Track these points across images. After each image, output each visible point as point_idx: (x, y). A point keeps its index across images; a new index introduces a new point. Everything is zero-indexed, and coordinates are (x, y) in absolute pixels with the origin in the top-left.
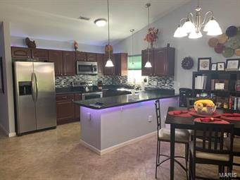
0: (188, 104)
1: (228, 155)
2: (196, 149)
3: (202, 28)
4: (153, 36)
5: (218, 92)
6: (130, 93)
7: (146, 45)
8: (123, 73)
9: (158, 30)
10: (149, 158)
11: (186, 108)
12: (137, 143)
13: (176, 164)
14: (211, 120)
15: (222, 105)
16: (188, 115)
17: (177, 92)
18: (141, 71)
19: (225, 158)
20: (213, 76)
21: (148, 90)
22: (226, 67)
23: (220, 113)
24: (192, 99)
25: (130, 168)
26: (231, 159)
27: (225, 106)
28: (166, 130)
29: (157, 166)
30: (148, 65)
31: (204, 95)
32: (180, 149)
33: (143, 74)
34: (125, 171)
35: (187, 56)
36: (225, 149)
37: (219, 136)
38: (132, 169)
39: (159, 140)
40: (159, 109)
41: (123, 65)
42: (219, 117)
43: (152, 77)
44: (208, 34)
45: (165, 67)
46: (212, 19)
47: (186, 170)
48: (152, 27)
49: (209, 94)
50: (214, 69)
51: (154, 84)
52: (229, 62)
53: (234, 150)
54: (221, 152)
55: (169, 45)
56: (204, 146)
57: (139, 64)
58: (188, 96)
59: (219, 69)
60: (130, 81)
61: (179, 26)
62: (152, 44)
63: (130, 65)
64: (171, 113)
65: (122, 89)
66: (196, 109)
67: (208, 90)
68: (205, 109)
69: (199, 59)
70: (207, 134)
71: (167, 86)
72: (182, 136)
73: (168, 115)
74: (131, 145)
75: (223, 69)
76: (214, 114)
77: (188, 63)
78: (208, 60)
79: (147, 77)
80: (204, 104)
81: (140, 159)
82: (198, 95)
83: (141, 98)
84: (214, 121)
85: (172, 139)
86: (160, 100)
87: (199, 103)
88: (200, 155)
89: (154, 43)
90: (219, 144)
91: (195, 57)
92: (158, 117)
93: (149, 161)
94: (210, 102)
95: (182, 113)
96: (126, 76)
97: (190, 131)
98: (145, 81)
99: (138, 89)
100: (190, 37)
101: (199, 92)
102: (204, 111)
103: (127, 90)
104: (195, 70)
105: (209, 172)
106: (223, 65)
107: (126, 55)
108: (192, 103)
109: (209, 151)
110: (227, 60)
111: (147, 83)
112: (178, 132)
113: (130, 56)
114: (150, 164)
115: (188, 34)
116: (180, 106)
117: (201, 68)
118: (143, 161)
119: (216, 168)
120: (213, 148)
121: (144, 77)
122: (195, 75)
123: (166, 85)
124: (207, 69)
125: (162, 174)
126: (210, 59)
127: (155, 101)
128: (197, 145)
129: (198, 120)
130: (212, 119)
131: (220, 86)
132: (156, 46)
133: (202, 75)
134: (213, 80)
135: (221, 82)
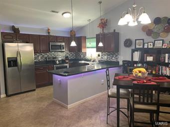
0: (129, 71)
1: (156, 106)
2: (134, 102)
3: (138, 19)
4: (104, 24)
5: (149, 63)
6: (88, 64)
7: (99, 31)
8: (83, 51)
9: (107, 20)
10: (103, 110)
11: (127, 74)
12: (94, 99)
13: (121, 113)
14: (144, 82)
15: (152, 72)
16: (129, 79)
17: (121, 63)
18: (95, 49)
19: (154, 108)
20: (145, 52)
21: (101, 62)
22: (154, 45)
23: (150, 77)
24: (131, 68)
25: (89, 117)
26: (158, 108)
27: (154, 72)
28: (114, 90)
29: (108, 115)
30: (101, 44)
31: (140, 65)
32: (124, 103)
33: (97, 51)
34: (85, 119)
35: (128, 38)
36: (154, 101)
37: (150, 92)
38: (91, 117)
39: (109, 96)
40: (108, 75)
41: (83, 45)
42: (150, 80)
43: (104, 53)
44: (141, 23)
45: (113, 46)
46: (144, 12)
47: (128, 117)
48: (102, 18)
49: (143, 64)
50: (146, 47)
51: (105, 58)
52: (156, 42)
53: (160, 102)
54: (152, 104)
55: (115, 30)
56: (140, 100)
57: (94, 44)
58: (129, 66)
59: (149, 47)
60: (88, 56)
61: (122, 17)
62: (103, 30)
63: (88, 44)
64: (117, 78)
65: (83, 62)
66: (134, 75)
67: (142, 61)
68: (140, 74)
69: (136, 40)
70: (142, 92)
71: (114, 59)
72: (124, 94)
73: (115, 79)
74: (89, 101)
75: (152, 47)
76: (146, 78)
77: (128, 43)
78: (142, 41)
79: (100, 53)
80: (139, 71)
81: (96, 111)
82: (135, 65)
83: (96, 68)
84: (146, 82)
85: (118, 96)
86: (109, 69)
87: (136, 70)
88: (137, 106)
89: (105, 29)
90: (150, 99)
91: (133, 39)
92: (108, 81)
93: (102, 112)
94: (143, 70)
95: (124, 78)
96: (85, 53)
97: (130, 90)
98: (99, 55)
99: (94, 61)
100: (129, 25)
101: (136, 63)
102: (140, 76)
103: (86, 62)
104: (134, 48)
105: (143, 118)
106: (152, 44)
107: (85, 38)
108: (131, 70)
109: (143, 103)
110: (155, 41)
111: (100, 58)
112: (122, 91)
113: (88, 38)
114: (103, 114)
115: (128, 23)
116: (123, 73)
117: (137, 47)
118: (98, 112)
119: (148, 115)
120: (146, 101)
121: (98, 53)
122: (133, 51)
123: (113, 58)
124: (141, 47)
125: (111, 121)
126: (143, 40)
127: (105, 70)
128: (135, 100)
129: (135, 82)
130: (145, 81)
131: (150, 59)
132: (106, 31)
133: (137, 51)
134: (145, 55)
135: (151, 56)
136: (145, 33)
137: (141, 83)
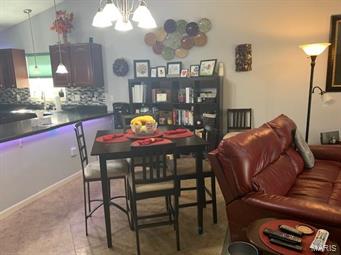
0: (124, 123)
1: (172, 182)
2: (136, 182)
3: (131, 16)
4: (65, 24)
5: (160, 106)
6: (34, 116)
7: (54, 38)
8: (20, 84)
9: (72, 15)
10: (76, 209)
11: (122, 130)
12: (56, 191)
13: (112, 208)
14: (151, 142)
15: (166, 121)
16: (124, 139)
17: (110, 109)
18: (51, 80)
19: (169, 185)
20: (154, 85)
21: (66, 109)
22: (167, 73)
23: (163, 131)
24: (128, 117)
25: (45, 232)
26: (177, 185)
27: (169, 122)
28: (94, 165)
29: (87, 218)
30: (62, 69)
31: (145, 110)
32: (117, 187)
33: (56, 84)
34: (35, 239)
35: (120, 57)
36: (169, 174)
37: (161, 159)
38: (48, 233)
39: (86, 180)
40: (83, 135)
41: (18, 70)
42: (161, 137)
43: (72, 89)
44: (140, 26)
45: (90, 72)
46: (142, 4)
47: (127, 213)
48: (62, 9)
49: (150, 109)
50: (153, 75)
51: (77, 99)
52: (170, 66)
53: (178, 174)
54: (166, 179)
55: (91, 39)
56: (145, 176)
57: (47, 69)
59: (160, 75)
60: (35, 96)
61: (99, 10)
62: (65, 37)
63: (31, 69)
64: (101, 139)
65: (22, 111)
66: (134, 130)
67: (149, 102)
68: (144, 128)
69: (135, 62)
70: (148, 161)
71: (95, 102)
72: (118, 169)
73: (96, 142)
74: (45, 196)
75: (163, 75)
76: (155, 132)
77: (121, 67)
78: (146, 64)
79: (64, 89)
80: (143, 122)
81: (62, 215)
82: (137, 111)
83: (55, 121)
84: (156, 141)
85: (104, 177)
86: (84, 123)
87: (136, 121)
88: (141, 189)
89: (68, 35)
90: (161, 170)
91: (130, 59)
92: (82, 148)
93: (76, 214)
94: (149, 119)
95: (115, 137)
96: (27, 89)
97: (129, 160)
98: (61, 95)
99: (50, 108)
100: (116, 28)
101: (139, 106)
102: (143, 132)
103: (31, 112)
104: (132, 77)
105: (155, 206)
106: (163, 69)
107: (22, 54)
108: (128, 122)
109: (152, 181)
110: (168, 64)
111: (64, 99)
112: (111, 164)
113: (29, 55)
114: (78, 217)
115: (114, 23)
116: (116, 128)
117: (139, 75)
118: (66, 216)
119: (162, 199)
120: (155, 176)
121: (59, 89)
122: (132, 84)
123: (94, 99)
124: (146, 75)
126: (148, 61)
127: (74, 125)
128: (137, 177)
129: (135, 144)
130: (153, 140)
131: (162, 98)
132: (72, 41)
133: (140, 84)
134: (154, 90)
135: (163, 92)
136: (151, 48)
137: (145, 143)
